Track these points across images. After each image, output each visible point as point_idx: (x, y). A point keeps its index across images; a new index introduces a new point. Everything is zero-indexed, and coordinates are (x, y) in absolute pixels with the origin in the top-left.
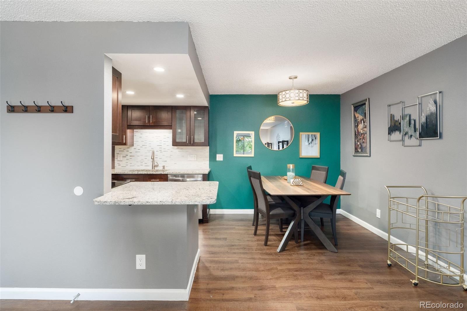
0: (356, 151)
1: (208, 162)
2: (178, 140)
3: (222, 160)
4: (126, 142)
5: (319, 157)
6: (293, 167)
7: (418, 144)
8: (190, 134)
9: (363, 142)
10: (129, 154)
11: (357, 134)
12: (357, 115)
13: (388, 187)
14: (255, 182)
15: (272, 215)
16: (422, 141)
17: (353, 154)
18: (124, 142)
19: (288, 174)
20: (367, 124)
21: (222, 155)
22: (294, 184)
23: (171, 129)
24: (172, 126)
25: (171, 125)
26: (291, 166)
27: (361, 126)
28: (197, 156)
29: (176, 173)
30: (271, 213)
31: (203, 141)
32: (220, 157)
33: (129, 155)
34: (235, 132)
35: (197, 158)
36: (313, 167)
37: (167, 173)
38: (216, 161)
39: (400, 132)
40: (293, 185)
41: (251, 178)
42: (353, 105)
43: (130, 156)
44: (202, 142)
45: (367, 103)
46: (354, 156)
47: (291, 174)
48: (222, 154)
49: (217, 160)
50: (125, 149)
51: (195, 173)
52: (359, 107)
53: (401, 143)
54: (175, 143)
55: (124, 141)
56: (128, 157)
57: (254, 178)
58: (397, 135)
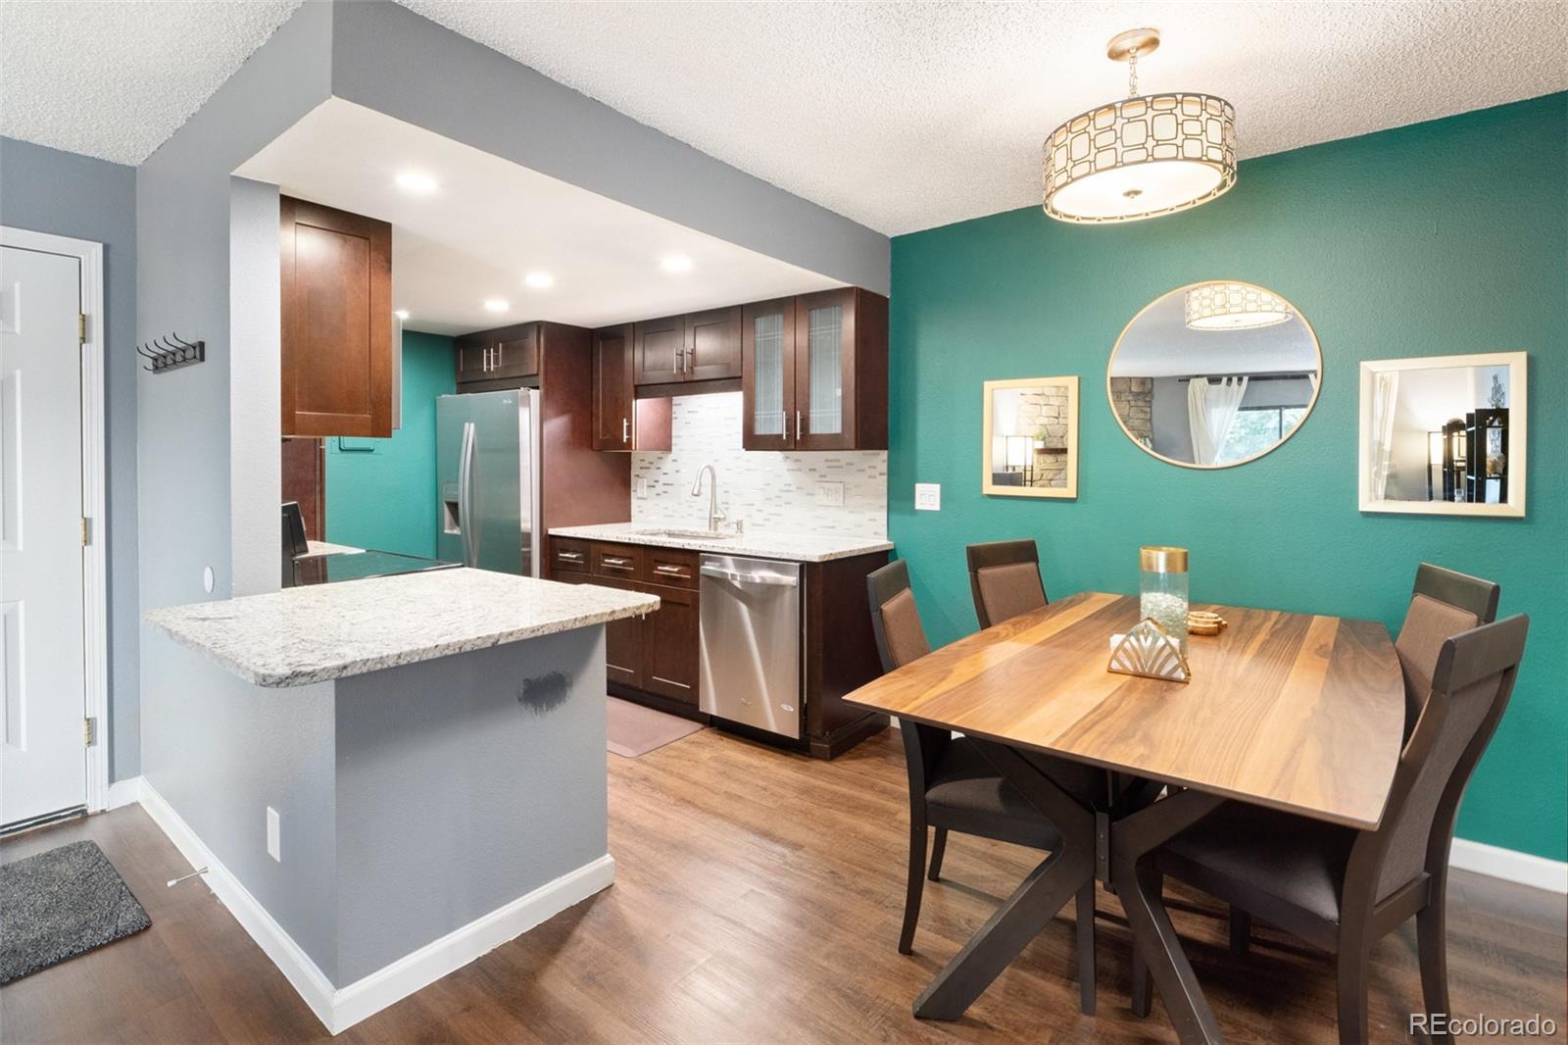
1: (884, 515)
2: (761, 430)
3: (937, 508)
4: (629, 440)
8: (797, 401)
10: (663, 476)
15: (937, 804)
18: (625, 441)
21: (936, 488)
22: (1121, 664)
23: (739, 388)
24: (741, 377)
25: (739, 375)
28: (845, 488)
29: (723, 548)
32: (927, 496)
33: (661, 482)
34: (987, 384)
35: (844, 497)
37: (698, 548)
38: (914, 512)
43: (664, 484)
44: (834, 431)
48: (937, 483)
49: (918, 506)
50: (652, 463)
51: (777, 557)
54: (753, 441)
55: (625, 437)
56: (659, 488)
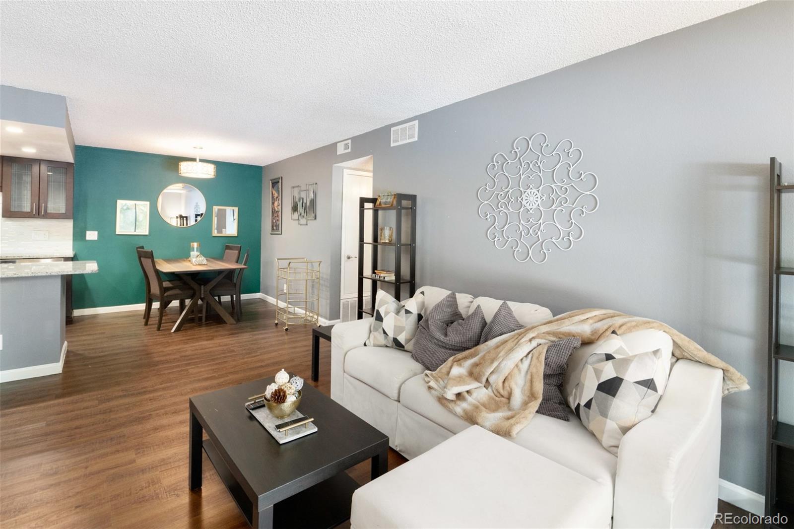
0: (273, 229)
1: (71, 242)
2: (14, 209)
3: (96, 239)
5: (236, 235)
6: (197, 245)
7: (305, 223)
8: (39, 200)
9: (277, 220)
11: (274, 212)
12: (274, 192)
13: (278, 259)
14: (147, 262)
16: (309, 221)
17: (270, 232)
19: (192, 253)
20: (280, 202)
23: (1, 191)
24: (2, 186)
26: (195, 245)
27: (276, 203)
28: (49, 233)
30: (165, 295)
31: (63, 211)
32: (92, 235)
34: (119, 201)
35: (49, 237)
36: (227, 246)
38: (86, 241)
39: (297, 211)
40: (195, 264)
41: (142, 259)
42: (271, 180)
44: (61, 212)
45: (280, 181)
46: (271, 234)
47: (194, 253)
48: (96, 231)
49: (87, 239)
52: (275, 183)
53: (297, 222)
54: (8, 214)
57: (145, 257)
58: (296, 215)
